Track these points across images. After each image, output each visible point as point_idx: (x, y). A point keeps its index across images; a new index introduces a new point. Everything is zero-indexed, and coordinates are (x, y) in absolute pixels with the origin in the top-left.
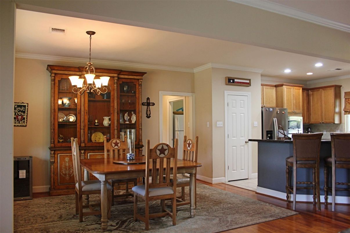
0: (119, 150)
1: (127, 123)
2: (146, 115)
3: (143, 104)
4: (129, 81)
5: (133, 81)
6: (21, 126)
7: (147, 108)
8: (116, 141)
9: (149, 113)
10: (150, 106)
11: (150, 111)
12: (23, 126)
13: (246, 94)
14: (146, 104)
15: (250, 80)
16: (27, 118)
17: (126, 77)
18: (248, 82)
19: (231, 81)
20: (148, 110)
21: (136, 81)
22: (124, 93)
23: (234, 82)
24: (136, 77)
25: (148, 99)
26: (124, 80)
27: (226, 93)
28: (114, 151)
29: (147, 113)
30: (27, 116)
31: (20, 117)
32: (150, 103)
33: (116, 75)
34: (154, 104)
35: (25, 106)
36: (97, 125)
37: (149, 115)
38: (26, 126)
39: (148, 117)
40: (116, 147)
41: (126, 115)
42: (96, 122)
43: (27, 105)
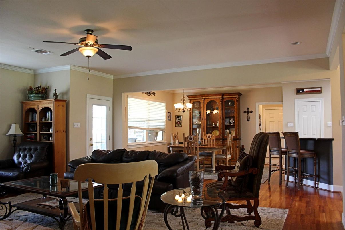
0: (210, 140)
1: (232, 124)
2: (247, 119)
3: (245, 112)
4: (230, 99)
5: (233, 98)
6: (179, 127)
7: (247, 115)
8: (209, 135)
9: (248, 118)
10: (249, 114)
11: (249, 116)
12: (180, 127)
13: (318, 100)
14: (246, 112)
15: (321, 88)
16: (182, 123)
17: (228, 97)
18: (320, 89)
19: (300, 91)
20: (248, 116)
21: (234, 98)
22: (229, 106)
23: (303, 91)
24: (234, 96)
25: (248, 108)
26: (227, 99)
27: (296, 101)
28: (208, 140)
29: (247, 118)
30: (182, 122)
31: (179, 122)
32: (249, 111)
33: (221, 97)
34: (252, 112)
35: (181, 117)
36: (213, 126)
37: (248, 119)
38: (181, 127)
39: (248, 120)
40: (209, 138)
41: (231, 119)
42: (213, 124)
43: (181, 116)
